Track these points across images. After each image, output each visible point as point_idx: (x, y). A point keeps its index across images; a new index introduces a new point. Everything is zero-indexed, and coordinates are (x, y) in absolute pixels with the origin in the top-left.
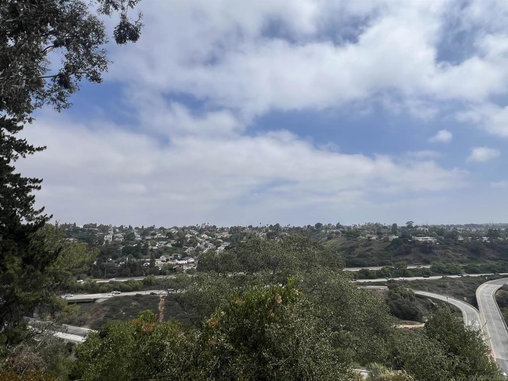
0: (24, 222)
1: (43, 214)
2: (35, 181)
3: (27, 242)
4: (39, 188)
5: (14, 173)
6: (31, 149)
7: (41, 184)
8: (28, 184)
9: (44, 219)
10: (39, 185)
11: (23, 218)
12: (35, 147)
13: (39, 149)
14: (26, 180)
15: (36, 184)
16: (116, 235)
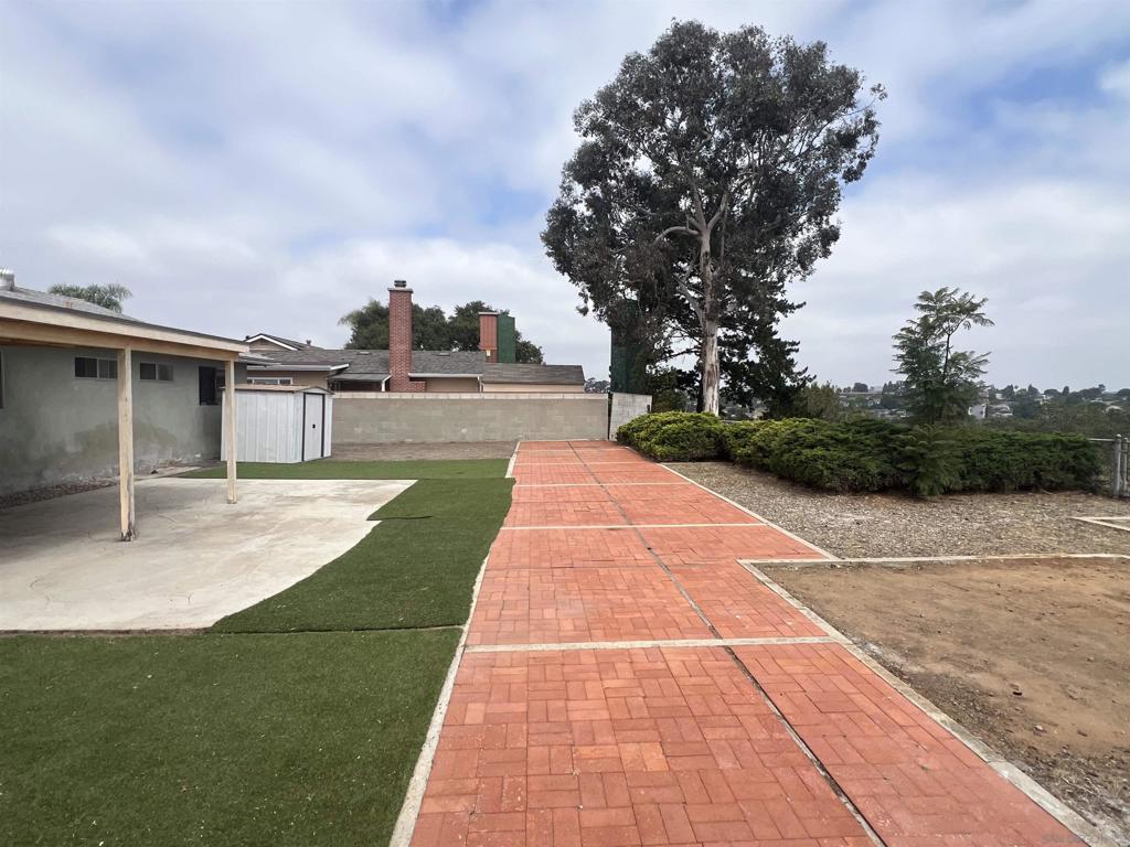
0: (789, 383)
1: (806, 375)
2: (794, 344)
3: (791, 402)
4: (797, 351)
5: (775, 337)
6: (792, 307)
7: (799, 346)
8: (788, 347)
9: (805, 380)
10: (796, 347)
11: (788, 379)
12: (796, 304)
13: (799, 306)
14: (786, 343)
15: (794, 347)
16: (994, 407)
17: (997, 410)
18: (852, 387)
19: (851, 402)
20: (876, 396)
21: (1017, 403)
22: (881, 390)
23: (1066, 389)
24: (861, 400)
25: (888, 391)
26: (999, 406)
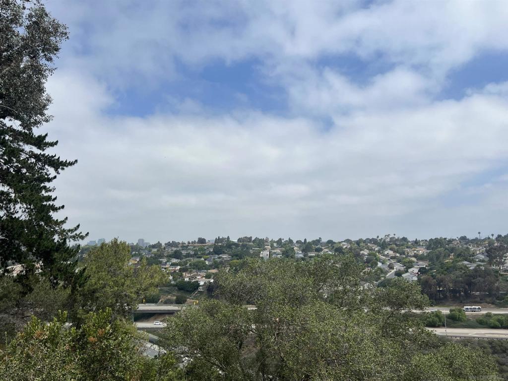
1: (78, 232)
16: (273, 251)
17: (275, 253)
18: (197, 241)
19: (195, 251)
20: (210, 247)
21: (284, 249)
22: (214, 242)
23: (305, 240)
24: (202, 249)
25: (218, 243)
26: (275, 251)
